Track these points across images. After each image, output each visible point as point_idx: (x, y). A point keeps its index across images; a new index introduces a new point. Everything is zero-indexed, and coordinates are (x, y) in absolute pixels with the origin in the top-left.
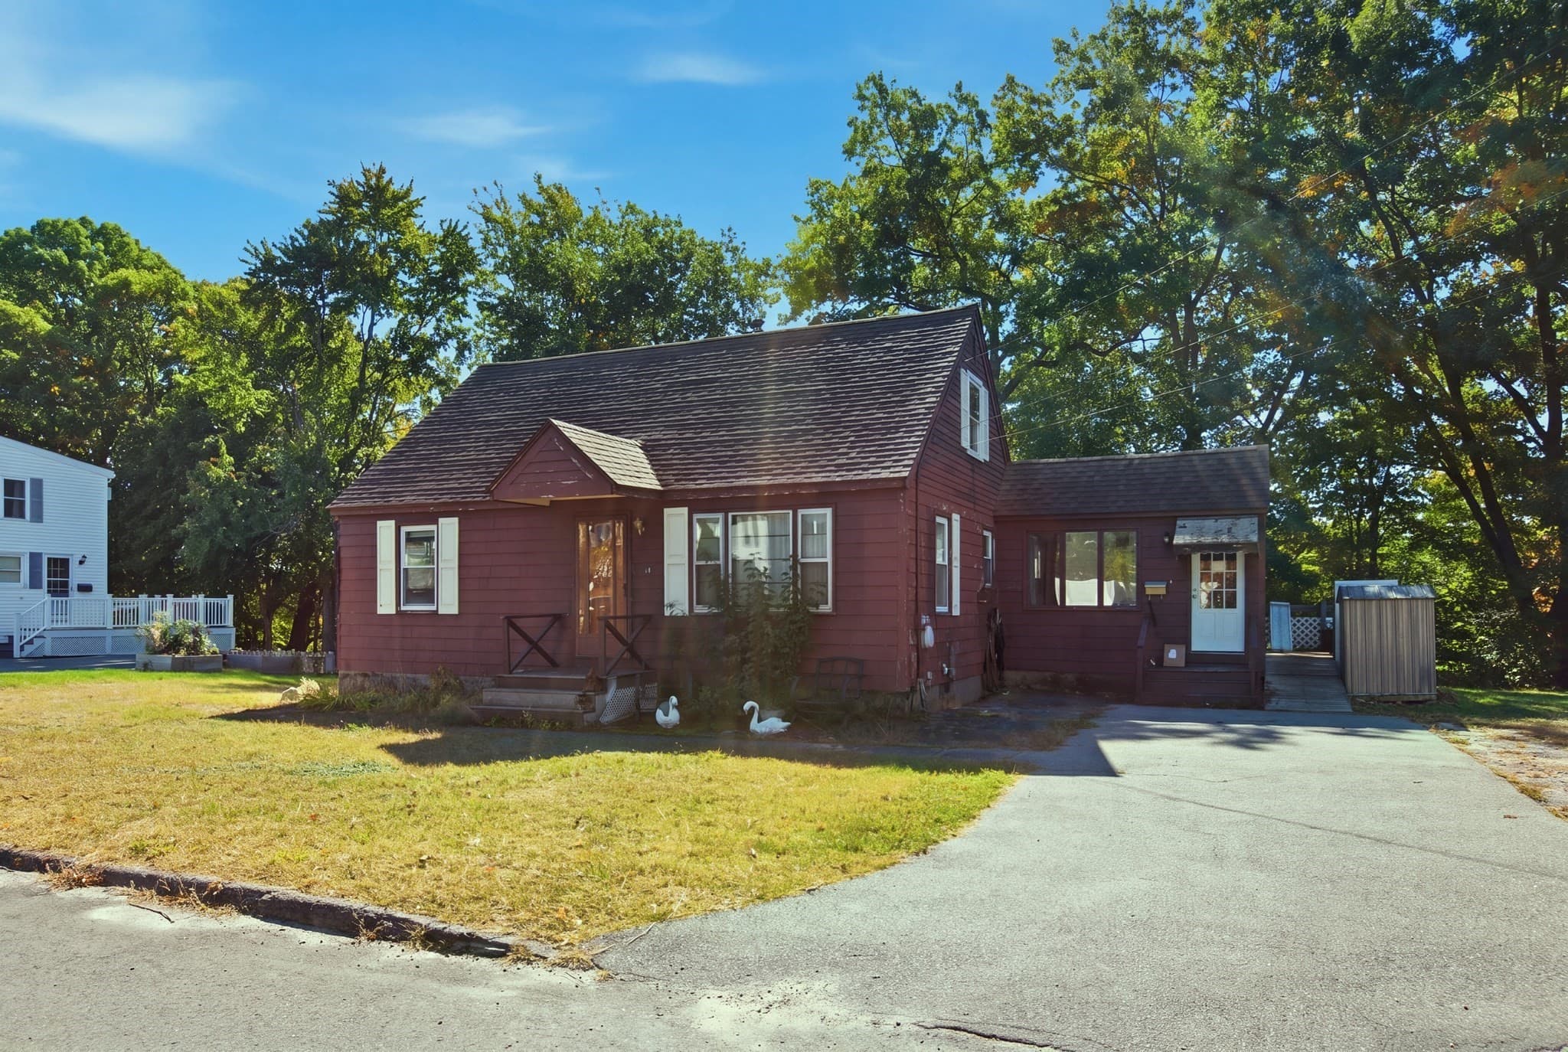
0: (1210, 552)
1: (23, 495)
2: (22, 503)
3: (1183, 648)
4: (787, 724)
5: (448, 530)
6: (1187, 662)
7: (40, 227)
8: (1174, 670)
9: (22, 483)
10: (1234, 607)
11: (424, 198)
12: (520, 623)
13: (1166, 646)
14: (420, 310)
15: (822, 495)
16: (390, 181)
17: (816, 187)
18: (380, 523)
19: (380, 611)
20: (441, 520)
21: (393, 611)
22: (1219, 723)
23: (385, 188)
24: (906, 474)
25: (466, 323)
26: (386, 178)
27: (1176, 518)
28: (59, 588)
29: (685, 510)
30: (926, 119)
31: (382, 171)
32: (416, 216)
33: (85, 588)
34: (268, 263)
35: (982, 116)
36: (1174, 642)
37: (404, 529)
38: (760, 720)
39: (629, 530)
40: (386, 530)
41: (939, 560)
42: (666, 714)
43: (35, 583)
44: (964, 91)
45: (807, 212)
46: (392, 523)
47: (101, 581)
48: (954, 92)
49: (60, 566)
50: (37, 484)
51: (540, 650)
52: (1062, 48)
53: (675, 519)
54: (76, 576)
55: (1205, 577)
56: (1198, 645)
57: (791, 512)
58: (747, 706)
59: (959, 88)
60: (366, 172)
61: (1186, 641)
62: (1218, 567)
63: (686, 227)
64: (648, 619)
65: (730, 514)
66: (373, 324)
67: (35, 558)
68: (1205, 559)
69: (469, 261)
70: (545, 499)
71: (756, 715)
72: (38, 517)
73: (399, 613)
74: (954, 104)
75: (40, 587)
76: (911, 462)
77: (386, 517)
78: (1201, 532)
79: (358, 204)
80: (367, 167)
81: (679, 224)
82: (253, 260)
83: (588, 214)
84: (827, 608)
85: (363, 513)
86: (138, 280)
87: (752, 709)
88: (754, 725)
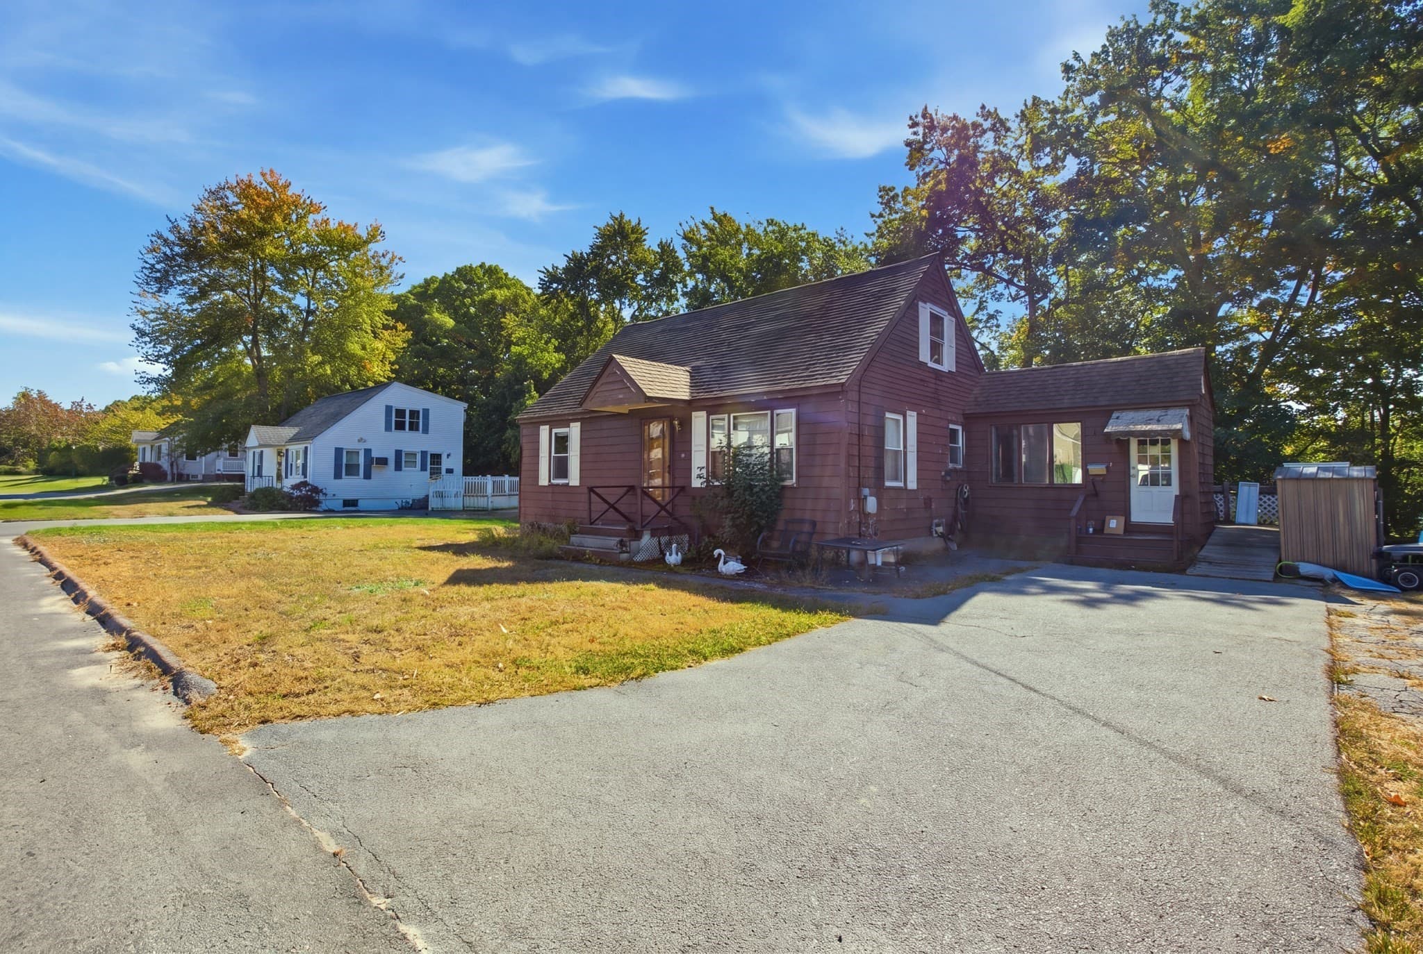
0: (1146, 440)
1: (418, 418)
2: (418, 423)
3: (1122, 519)
4: (743, 567)
5: (575, 431)
6: (1126, 531)
7: (459, 271)
8: (1113, 538)
9: (418, 412)
10: (1170, 484)
12: (596, 490)
13: (1108, 517)
15: (788, 399)
17: (885, 190)
18: (542, 427)
19: (541, 483)
20: (572, 424)
21: (547, 484)
24: (848, 380)
27: (1111, 412)
28: (435, 473)
29: (704, 414)
33: (450, 471)
35: (1002, 123)
36: (1114, 513)
37: (554, 431)
38: (725, 563)
39: (672, 427)
40: (543, 432)
41: (890, 445)
43: (423, 468)
44: (988, 109)
45: (878, 209)
46: (547, 427)
47: (458, 468)
48: (979, 111)
49: (436, 458)
50: (426, 411)
51: (616, 510)
53: (699, 420)
54: (446, 463)
55: (1142, 461)
56: (1137, 516)
57: (769, 412)
59: (983, 108)
60: (613, 218)
61: (1126, 511)
62: (1155, 451)
63: (809, 230)
64: (683, 489)
65: (732, 415)
67: (424, 453)
68: (1142, 443)
70: (624, 409)
71: (722, 560)
72: (426, 431)
73: (551, 485)
74: (980, 120)
75: (426, 470)
76: (851, 372)
77: (545, 423)
78: (1132, 421)
81: (803, 227)
83: (744, 229)
84: (791, 482)
85: (532, 422)
86: (501, 294)
87: (720, 555)
88: (720, 567)
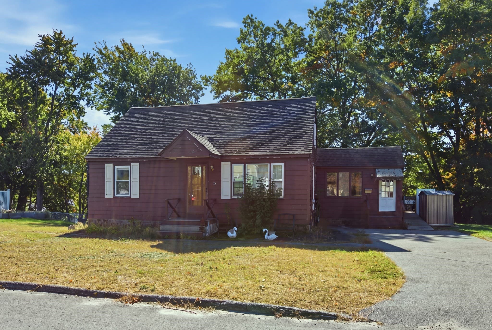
4: (277, 236)
5: (135, 167)
10: (393, 197)
11: (77, 44)
12: (171, 202)
14: (74, 85)
15: (280, 159)
16: (64, 37)
18: (106, 165)
19: (106, 197)
20: (132, 164)
21: (111, 196)
22: (403, 234)
23: (62, 39)
24: (311, 152)
25: (91, 91)
26: (62, 36)
27: (375, 169)
29: (229, 163)
30: (266, 32)
31: (61, 32)
32: (74, 51)
34: (19, 64)
37: (117, 167)
38: (268, 235)
39: (208, 169)
40: (109, 167)
42: (233, 233)
44: (279, 23)
46: (112, 165)
52: (311, 12)
53: (225, 166)
56: (381, 209)
57: (269, 164)
58: (264, 230)
59: (278, 22)
60: (55, 33)
61: (378, 207)
64: (215, 200)
65: (246, 164)
66: (56, 89)
68: (383, 181)
69: (93, 69)
71: (267, 234)
73: (114, 197)
74: (276, 27)
76: (312, 149)
77: (109, 162)
78: (384, 173)
79: (51, 44)
80: (56, 31)
82: (12, 62)
84: (282, 197)
85: (97, 160)
87: (266, 231)
88: (266, 236)
